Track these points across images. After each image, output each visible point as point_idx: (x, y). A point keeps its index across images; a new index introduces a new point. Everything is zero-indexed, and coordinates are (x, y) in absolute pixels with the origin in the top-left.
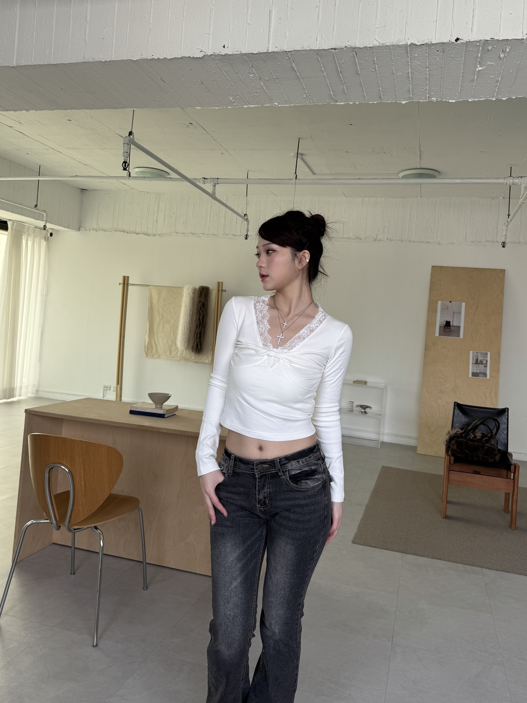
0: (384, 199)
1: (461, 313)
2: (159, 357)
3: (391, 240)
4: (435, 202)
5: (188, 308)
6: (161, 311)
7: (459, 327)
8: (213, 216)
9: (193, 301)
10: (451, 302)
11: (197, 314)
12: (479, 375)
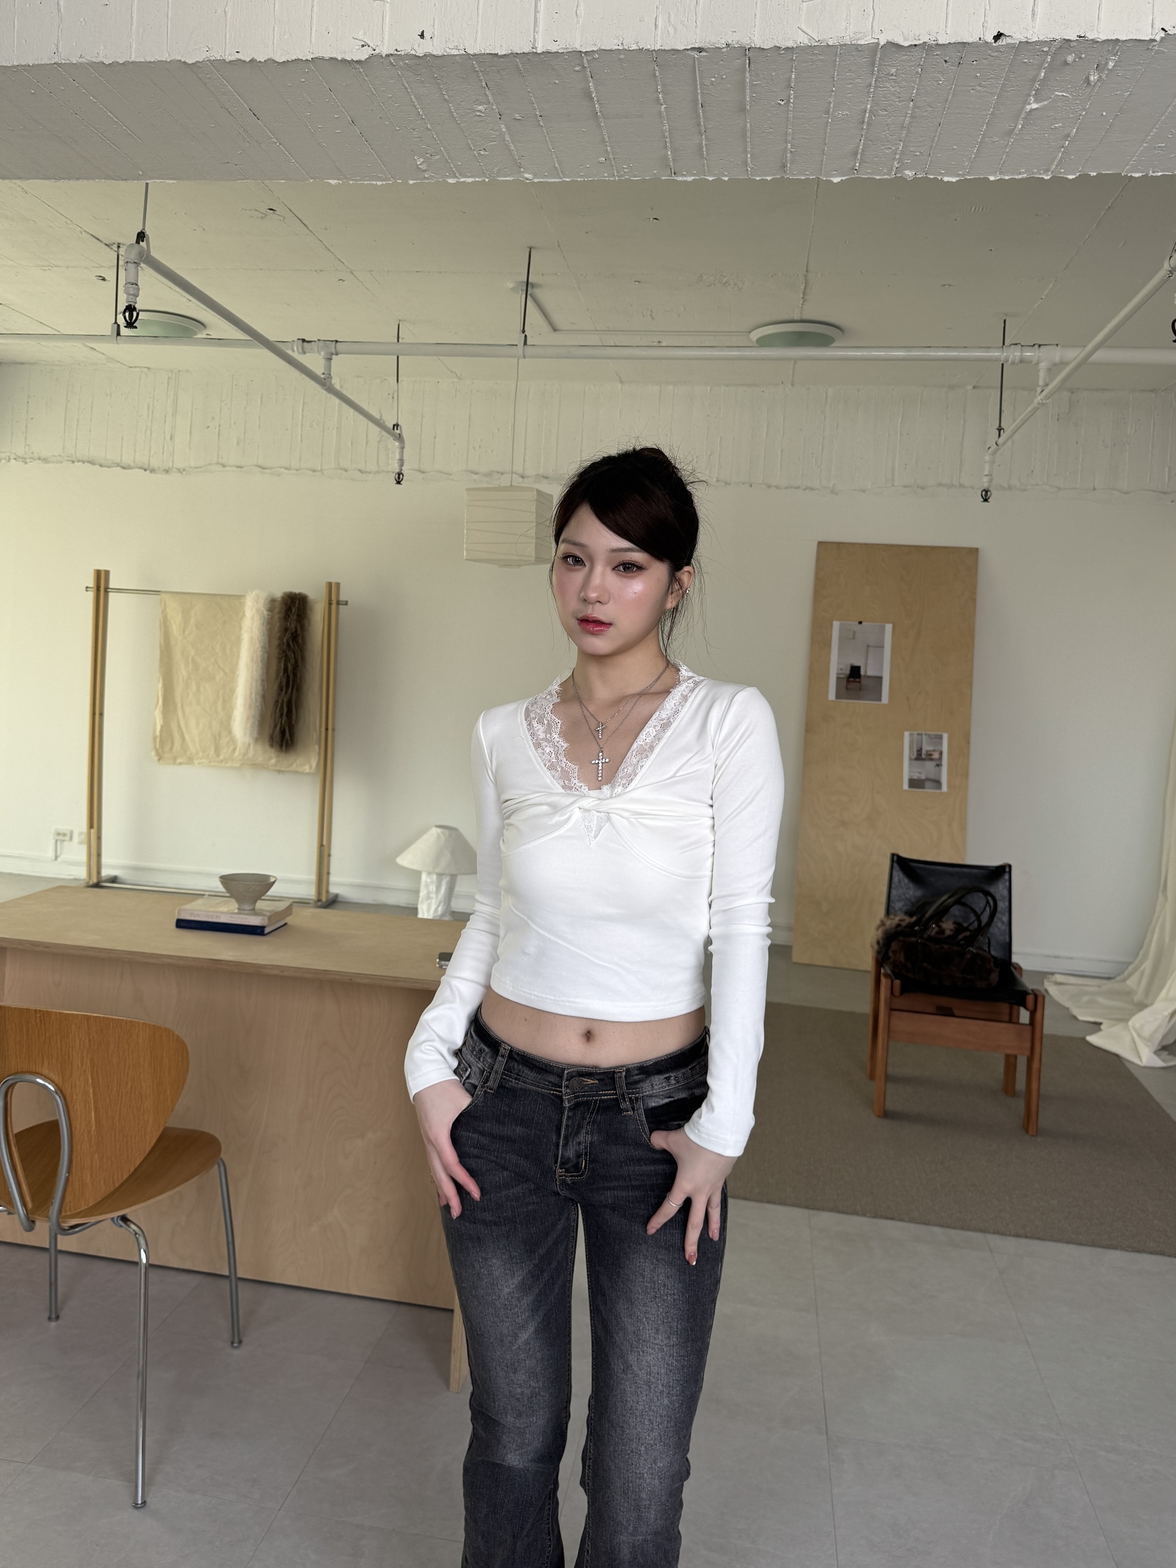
0: (709, 388)
1: (883, 647)
2: (190, 761)
3: (727, 483)
4: (825, 397)
5: (258, 646)
6: (192, 652)
7: (881, 678)
8: (311, 426)
9: (270, 628)
10: (860, 623)
11: (280, 659)
12: (924, 784)
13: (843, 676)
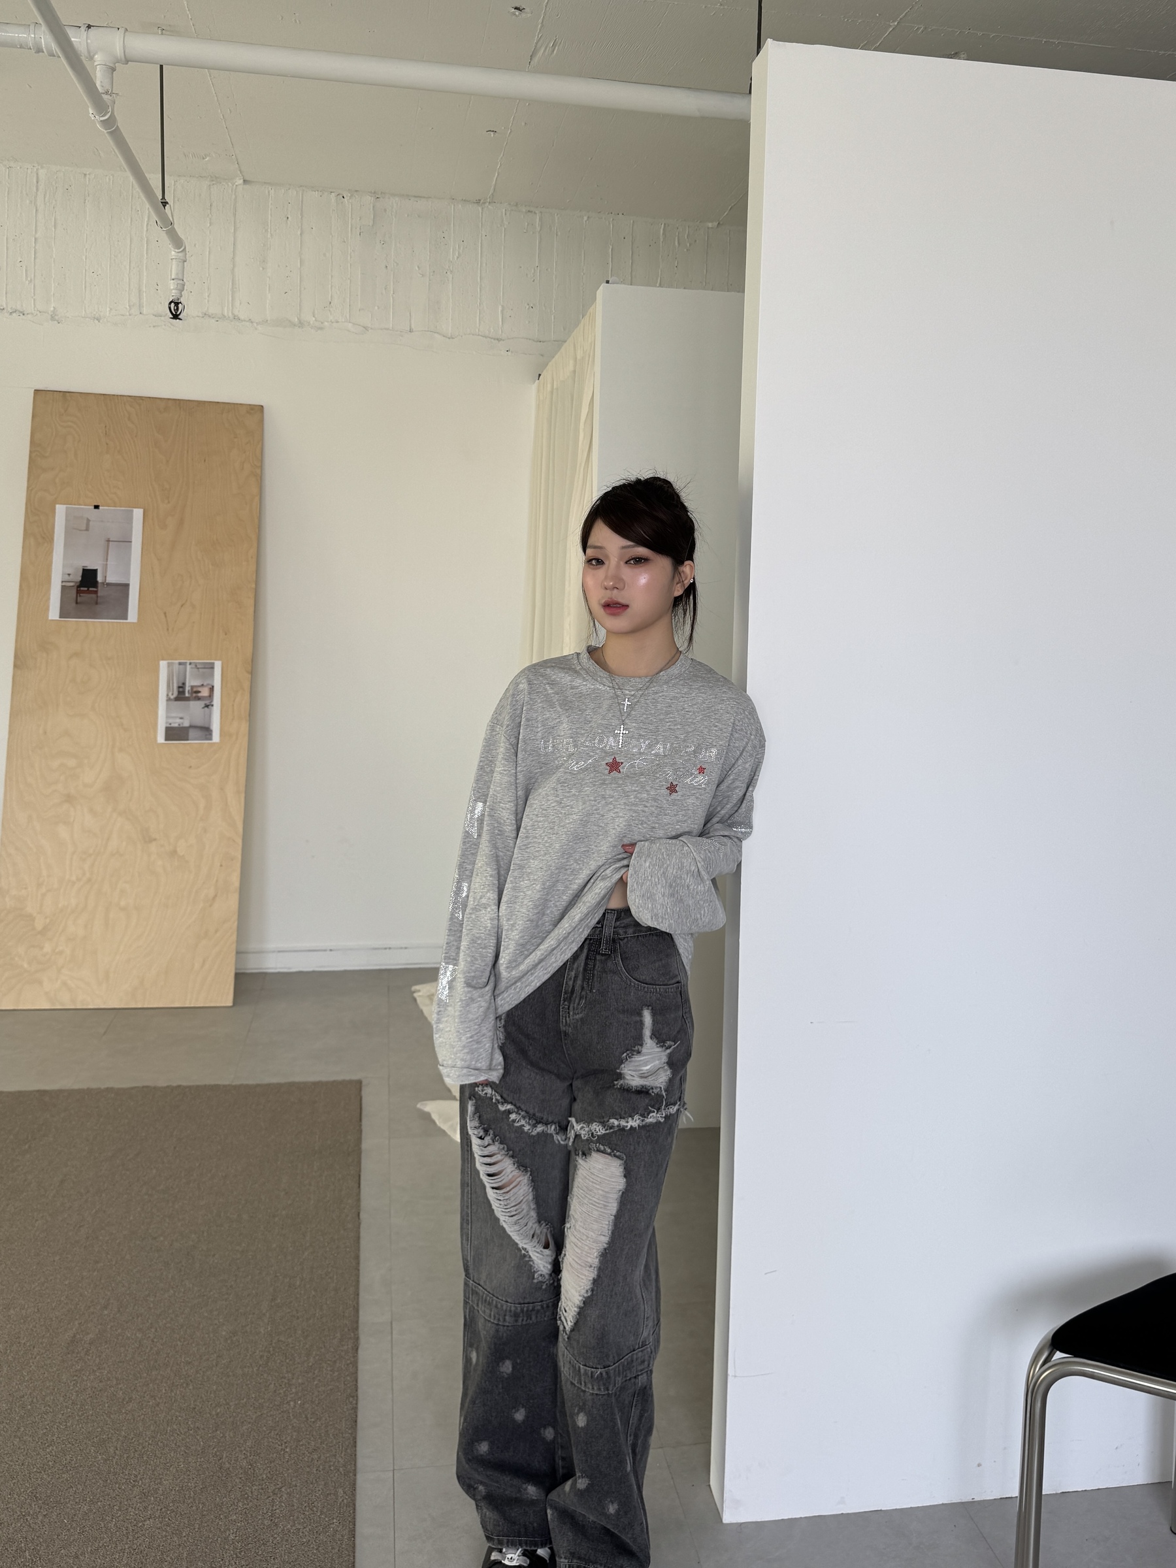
1: (131, 542)
4: (35, 181)
7: (127, 586)
10: (97, 507)
12: (188, 734)
13: (72, 584)
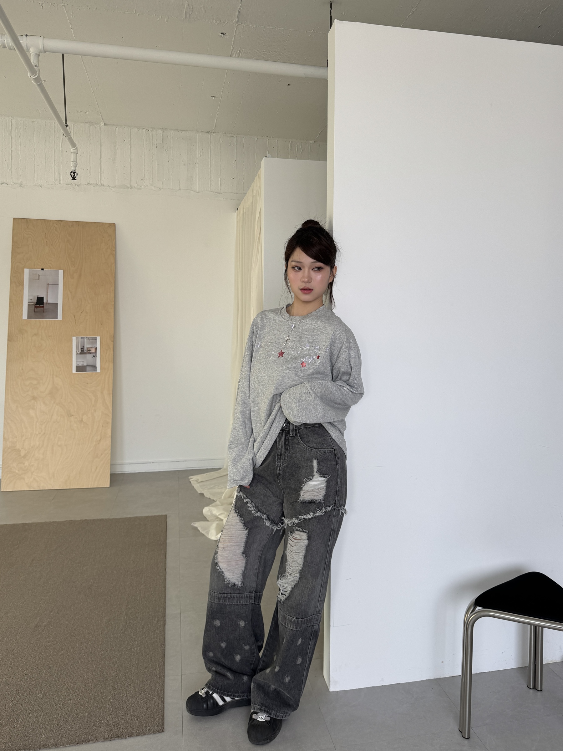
1: (58, 284)
7: (57, 304)
10: (42, 269)
12: (86, 369)
13: (33, 304)
